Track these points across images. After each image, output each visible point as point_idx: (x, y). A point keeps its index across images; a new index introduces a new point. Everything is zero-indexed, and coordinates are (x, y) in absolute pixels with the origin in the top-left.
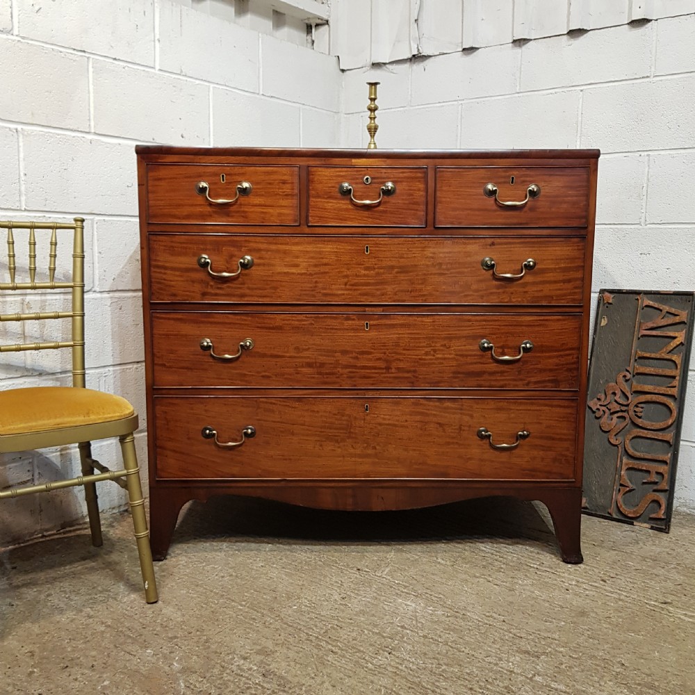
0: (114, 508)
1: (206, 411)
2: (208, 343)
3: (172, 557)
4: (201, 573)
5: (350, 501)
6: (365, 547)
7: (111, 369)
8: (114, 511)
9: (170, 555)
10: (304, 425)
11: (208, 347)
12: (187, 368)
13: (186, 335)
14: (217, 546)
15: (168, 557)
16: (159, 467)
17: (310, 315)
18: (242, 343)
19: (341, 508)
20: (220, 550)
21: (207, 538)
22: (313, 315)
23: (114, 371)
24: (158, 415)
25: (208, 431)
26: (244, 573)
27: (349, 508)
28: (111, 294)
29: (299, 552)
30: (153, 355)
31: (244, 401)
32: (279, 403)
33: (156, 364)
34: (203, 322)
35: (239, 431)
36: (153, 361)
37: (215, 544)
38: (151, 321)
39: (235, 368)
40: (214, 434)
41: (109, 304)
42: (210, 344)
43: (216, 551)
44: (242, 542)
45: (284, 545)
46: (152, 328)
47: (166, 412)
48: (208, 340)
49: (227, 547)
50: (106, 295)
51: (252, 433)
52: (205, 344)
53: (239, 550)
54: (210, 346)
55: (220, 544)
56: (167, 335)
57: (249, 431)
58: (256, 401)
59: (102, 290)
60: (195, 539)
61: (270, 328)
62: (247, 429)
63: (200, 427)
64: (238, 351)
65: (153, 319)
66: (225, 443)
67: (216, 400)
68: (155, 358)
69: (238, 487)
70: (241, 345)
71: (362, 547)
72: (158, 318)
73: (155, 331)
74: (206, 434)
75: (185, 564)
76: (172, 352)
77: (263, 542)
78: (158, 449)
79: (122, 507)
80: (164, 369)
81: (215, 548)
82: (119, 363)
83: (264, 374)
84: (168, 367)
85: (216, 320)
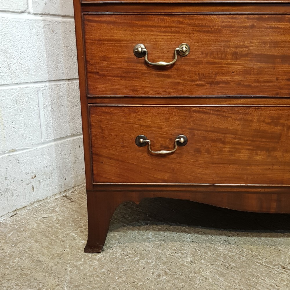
0: (55, 195)
1: (139, 120)
2: (142, 49)
3: (108, 248)
4: (138, 270)
5: (274, 205)
6: (274, 239)
7: (47, 84)
8: (56, 197)
9: (106, 246)
10: (236, 134)
11: (143, 53)
12: (121, 77)
13: (119, 41)
14: (144, 235)
15: (105, 247)
16: (95, 172)
17: (252, 16)
18: (177, 49)
19: (265, 210)
20: (148, 240)
21: (134, 226)
22: (256, 16)
23: (50, 86)
24: (93, 124)
25: (141, 140)
26: (179, 272)
27: (273, 211)
28: (44, 17)
29: (218, 244)
30: (86, 62)
31: (176, 110)
32: (212, 112)
33: (90, 72)
34: (137, 26)
35: (171, 139)
36: (86, 68)
37: (141, 232)
38: (83, 25)
39: (169, 77)
40: (148, 143)
41: (42, 26)
42: (145, 50)
43: (144, 241)
44: (164, 231)
45: (201, 234)
46: (84, 33)
47: (101, 121)
48: (142, 46)
49: (153, 236)
50: (39, 18)
51: (185, 142)
52: (140, 50)
53: (164, 240)
54: (145, 52)
55: (146, 232)
56: (100, 40)
57: (182, 140)
58: (189, 111)
59: (35, 13)
60: (124, 226)
61: (208, 32)
62: (180, 138)
63: (133, 136)
64: (174, 58)
65: (86, 22)
66: (158, 151)
67: (149, 109)
68: (89, 66)
69: (167, 191)
70: (177, 51)
71: (271, 238)
72: (89, 20)
73: (87, 36)
74: (140, 142)
75: (121, 257)
76: (105, 59)
77: (182, 231)
78: (94, 156)
79: (62, 193)
80: (98, 77)
81: (143, 237)
82: (54, 79)
83: (198, 82)
84: (100, 76)
85: (150, 23)
